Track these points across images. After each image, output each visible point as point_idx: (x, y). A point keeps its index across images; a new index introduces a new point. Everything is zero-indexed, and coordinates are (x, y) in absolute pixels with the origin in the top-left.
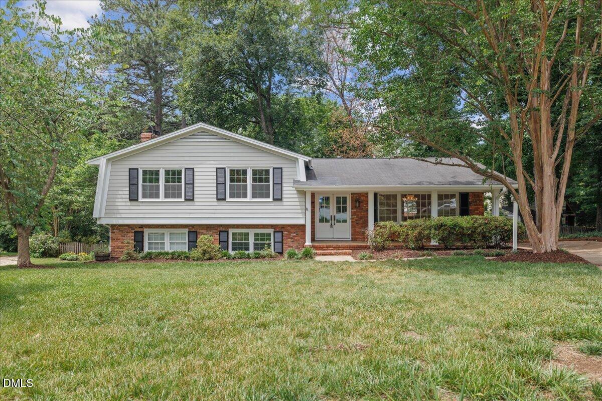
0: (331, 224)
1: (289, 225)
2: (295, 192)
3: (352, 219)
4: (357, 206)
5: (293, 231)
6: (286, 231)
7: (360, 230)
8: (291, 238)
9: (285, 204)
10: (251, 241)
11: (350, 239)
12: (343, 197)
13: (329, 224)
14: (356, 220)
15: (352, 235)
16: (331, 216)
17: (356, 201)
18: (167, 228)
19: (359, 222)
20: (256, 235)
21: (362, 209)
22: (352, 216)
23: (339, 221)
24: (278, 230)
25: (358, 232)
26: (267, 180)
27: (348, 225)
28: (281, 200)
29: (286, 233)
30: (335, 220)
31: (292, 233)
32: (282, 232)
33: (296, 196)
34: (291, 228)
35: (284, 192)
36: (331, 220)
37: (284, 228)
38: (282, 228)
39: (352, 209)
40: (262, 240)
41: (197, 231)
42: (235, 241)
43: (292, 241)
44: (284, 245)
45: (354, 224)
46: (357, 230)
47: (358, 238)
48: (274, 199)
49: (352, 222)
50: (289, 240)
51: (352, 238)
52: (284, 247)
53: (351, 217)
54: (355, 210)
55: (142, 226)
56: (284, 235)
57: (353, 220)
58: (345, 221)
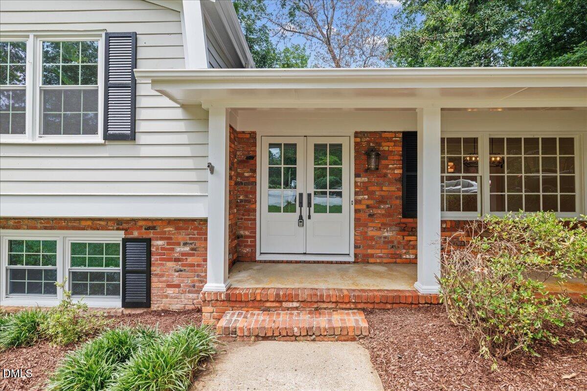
0: (301, 217)
1: (170, 222)
2: (179, 113)
3: (357, 202)
4: (373, 166)
5: (182, 236)
6: (161, 239)
7: (378, 233)
8: (177, 260)
9: (144, 151)
10: (63, 267)
11: (352, 259)
12: (331, 145)
13: (296, 215)
14: (368, 206)
15: (356, 247)
16: (301, 195)
17: (368, 154)
19: (375, 211)
20: (77, 248)
21: (385, 175)
22: (356, 193)
23: (320, 209)
24: (136, 234)
25: (372, 238)
26: (90, 75)
27: (346, 219)
28: (131, 137)
29: (160, 243)
30: (309, 205)
31: (178, 244)
32: (148, 241)
33: (181, 126)
34: (177, 229)
35: (141, 114)
36: (301, 205)
37: (154, 228)
38: (148, 228)
39: (357, 175)
40: (93, 262)
42: (19, 267)
43: (179, 267)
44: (154, 279)
45: (364, 216)
46: (370, 233)
47: (372, 256)
48: (107, 137)
49: (356, 211)
50: (170, 264)
51: (356, 255)
52: (153, 285)
53: (353, 198)
54: (366, 179)
56: (153, 249)
57: (359, 207)
58: (337, 209)
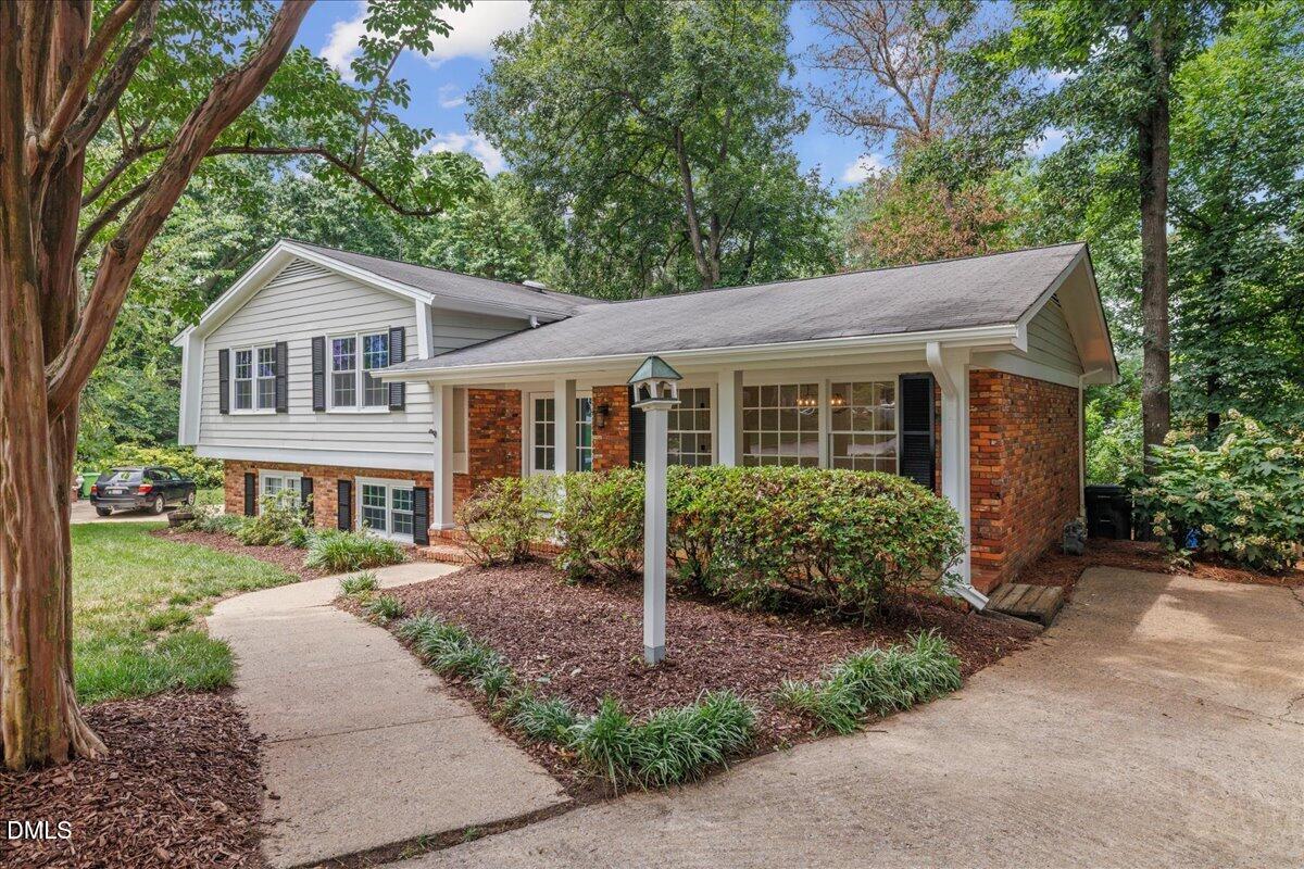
9: (409, 418)
10: (389, 508)
18: (280, 469)
20: (398, 494)
21: (618, 432)
24: (421, 483)
28: (403, 408)
32: (427, 490)
38: (428, 479)
39: (595, 433)
41: (311, 479)
42: (367, 506)
48: (391, 409)
49: (595, 469)
55: (254, 464)
